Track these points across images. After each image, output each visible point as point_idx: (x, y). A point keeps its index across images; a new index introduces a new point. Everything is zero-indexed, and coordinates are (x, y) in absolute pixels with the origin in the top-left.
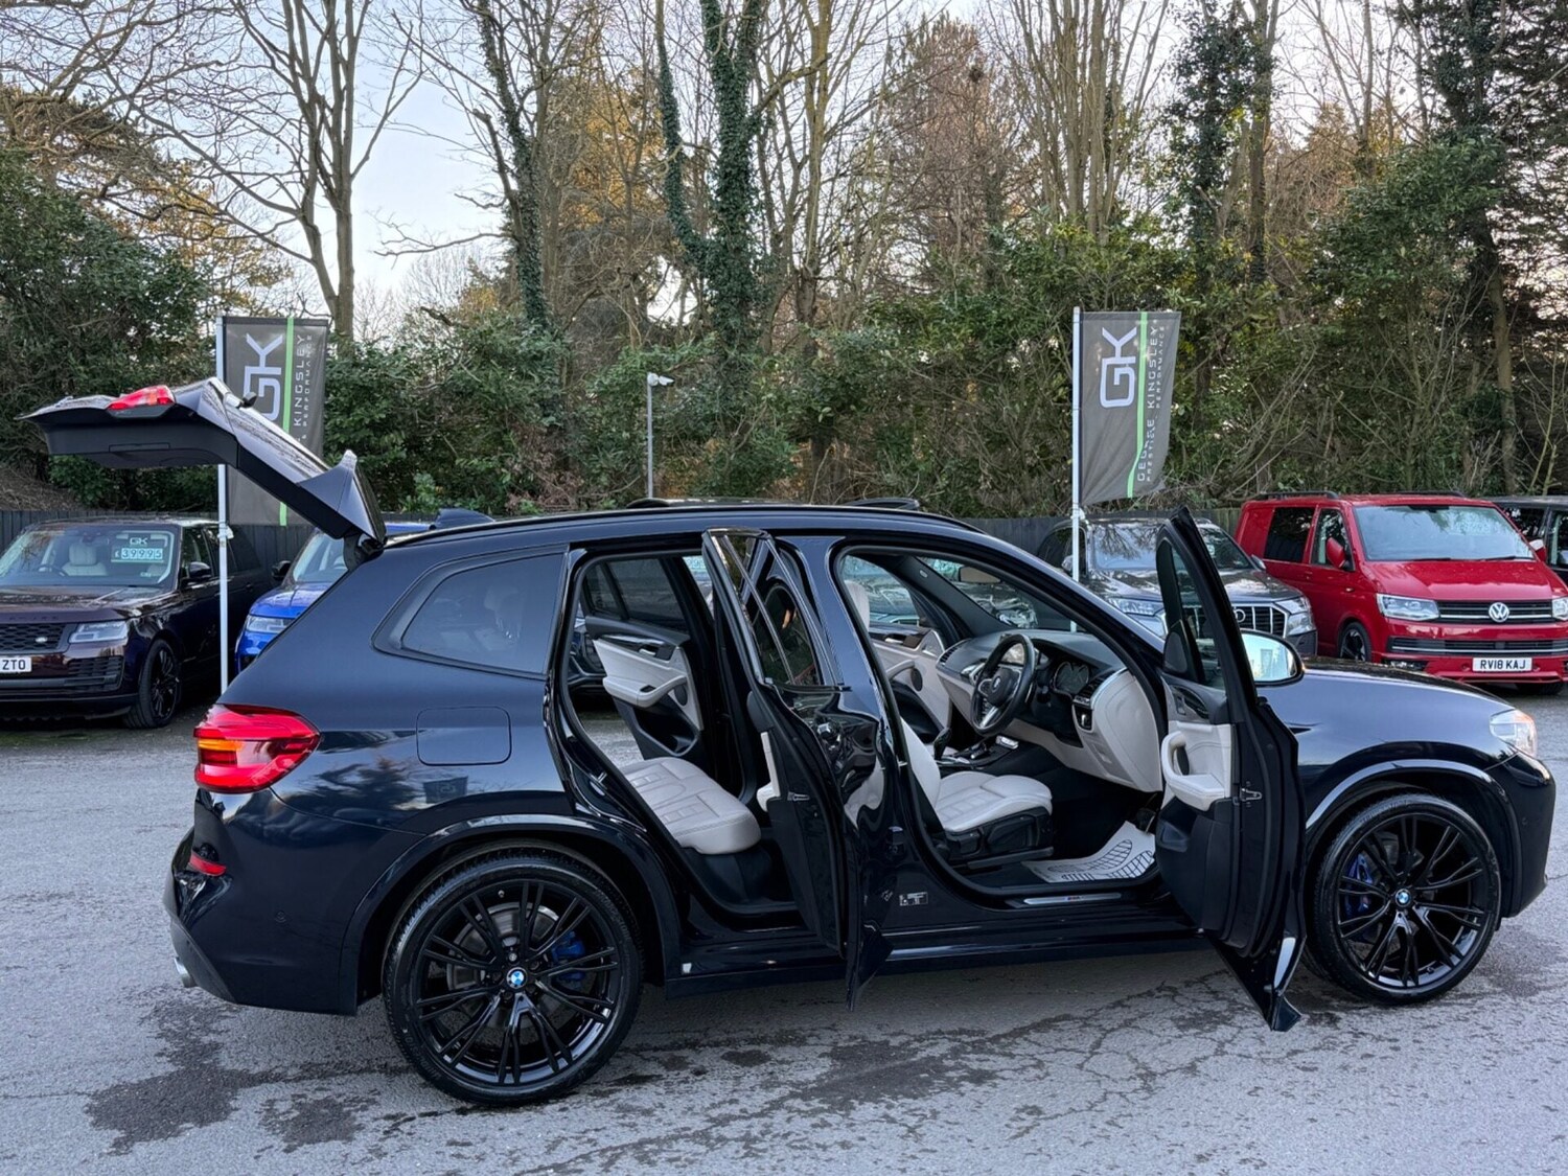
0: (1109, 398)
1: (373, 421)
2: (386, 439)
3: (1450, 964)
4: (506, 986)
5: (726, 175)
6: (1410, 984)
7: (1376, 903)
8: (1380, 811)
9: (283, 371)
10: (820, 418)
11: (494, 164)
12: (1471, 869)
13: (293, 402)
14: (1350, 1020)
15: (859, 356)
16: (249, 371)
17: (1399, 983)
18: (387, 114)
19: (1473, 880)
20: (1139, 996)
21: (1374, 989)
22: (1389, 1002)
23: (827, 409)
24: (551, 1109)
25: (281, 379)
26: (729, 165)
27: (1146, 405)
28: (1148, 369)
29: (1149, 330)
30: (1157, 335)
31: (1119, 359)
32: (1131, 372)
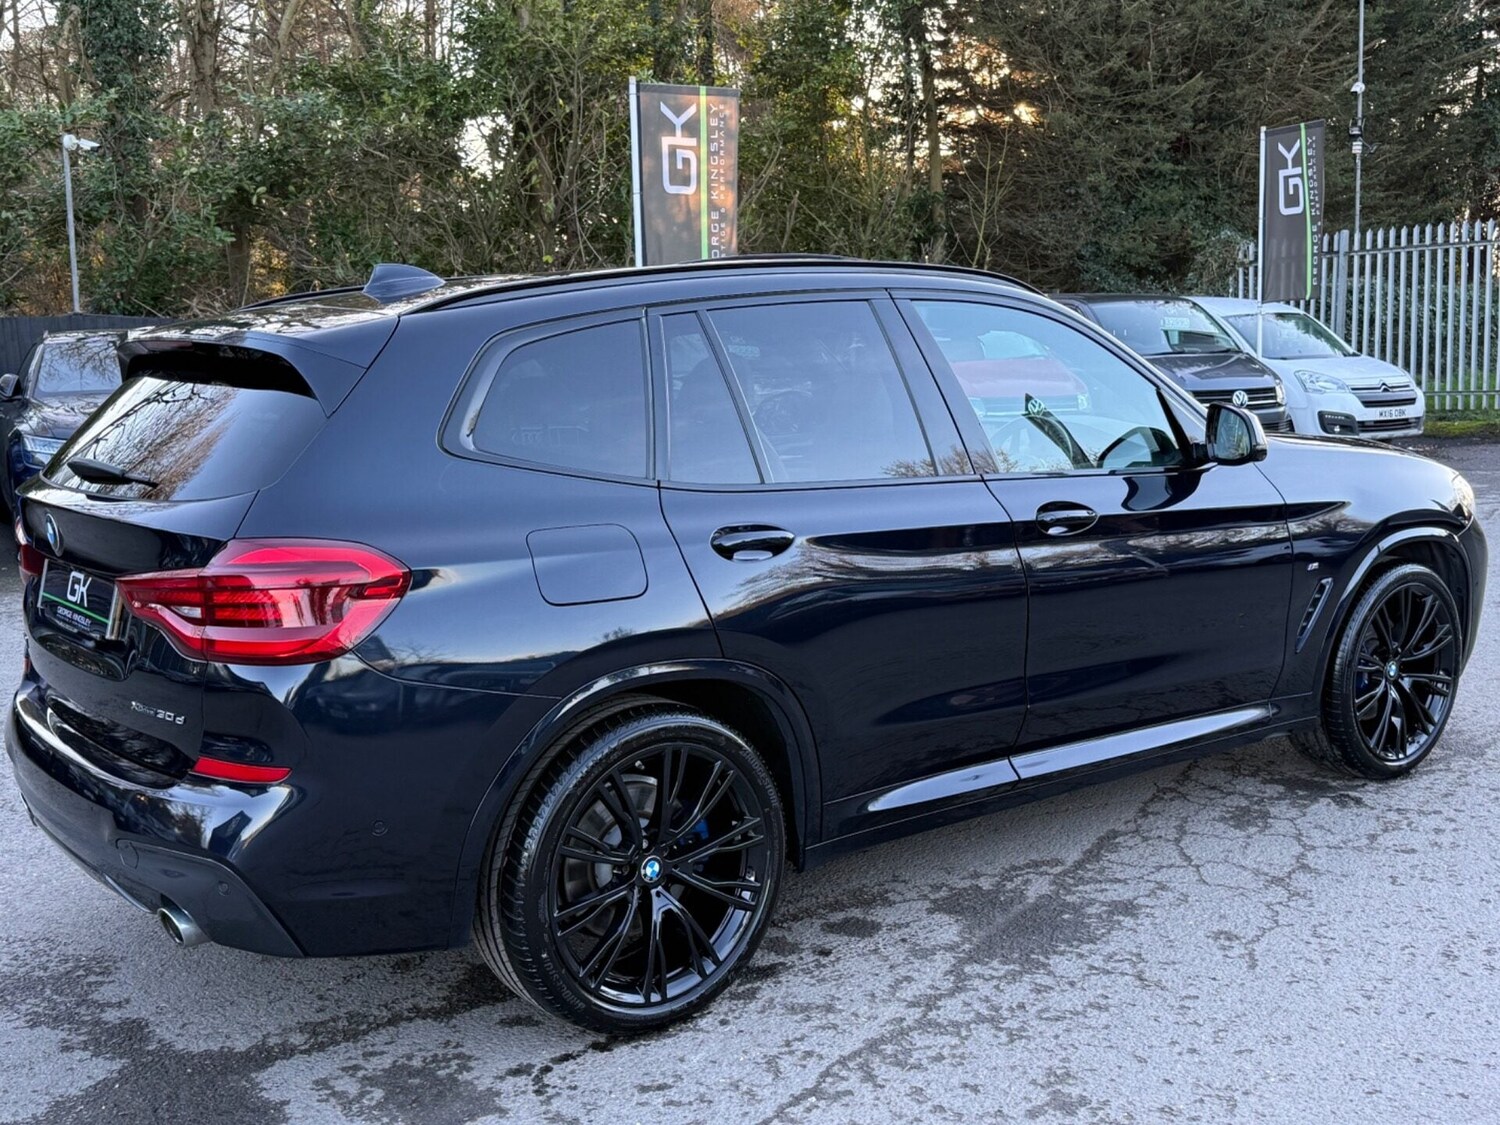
0: (671, 182)
10: (254, 200)
12: (1444, 637)
23: (262, 189)
27: (709, 194)
28: (710, 154)
29: (709, 109)
30: (716, 114)
31: (679, 139)
32: (691, 155)
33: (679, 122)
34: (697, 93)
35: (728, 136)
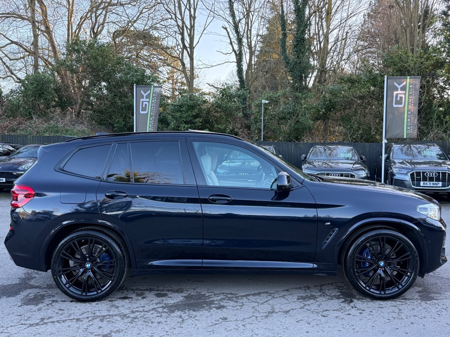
0: (396, 104)
1: (192, 115)
2: (196, 120)
3: (398, 288)
4: (85, 267)
5: (297, 41)
6: (382, 293)
7: (371, 265)
8: (371, 234)
9: (150, 100)
10: (321, 113)
11: (229, 41)
12: (408, 256)
13: (151, 108)
14: (358, 303)
15: (333, 93)
16: (142, 100)
17: (378, 292)
18: (204, 29)
19: (409, 260)
20: (296, 288)
21: (368, 293)
22: (374, 298)
23: (324, 110)
24: (94, 304)
25: (149, 102)
26: (298, 38)
27: (408, 107)
28: (409, 95)
29: (410, 82)
30: (412, 84)
31: (399, 92)
32: (403, 96)
33: (399, 87)
34: (407, 78)
35: (415, 90)
